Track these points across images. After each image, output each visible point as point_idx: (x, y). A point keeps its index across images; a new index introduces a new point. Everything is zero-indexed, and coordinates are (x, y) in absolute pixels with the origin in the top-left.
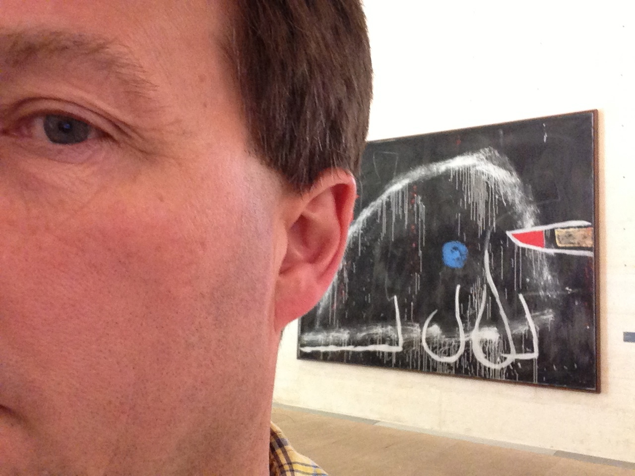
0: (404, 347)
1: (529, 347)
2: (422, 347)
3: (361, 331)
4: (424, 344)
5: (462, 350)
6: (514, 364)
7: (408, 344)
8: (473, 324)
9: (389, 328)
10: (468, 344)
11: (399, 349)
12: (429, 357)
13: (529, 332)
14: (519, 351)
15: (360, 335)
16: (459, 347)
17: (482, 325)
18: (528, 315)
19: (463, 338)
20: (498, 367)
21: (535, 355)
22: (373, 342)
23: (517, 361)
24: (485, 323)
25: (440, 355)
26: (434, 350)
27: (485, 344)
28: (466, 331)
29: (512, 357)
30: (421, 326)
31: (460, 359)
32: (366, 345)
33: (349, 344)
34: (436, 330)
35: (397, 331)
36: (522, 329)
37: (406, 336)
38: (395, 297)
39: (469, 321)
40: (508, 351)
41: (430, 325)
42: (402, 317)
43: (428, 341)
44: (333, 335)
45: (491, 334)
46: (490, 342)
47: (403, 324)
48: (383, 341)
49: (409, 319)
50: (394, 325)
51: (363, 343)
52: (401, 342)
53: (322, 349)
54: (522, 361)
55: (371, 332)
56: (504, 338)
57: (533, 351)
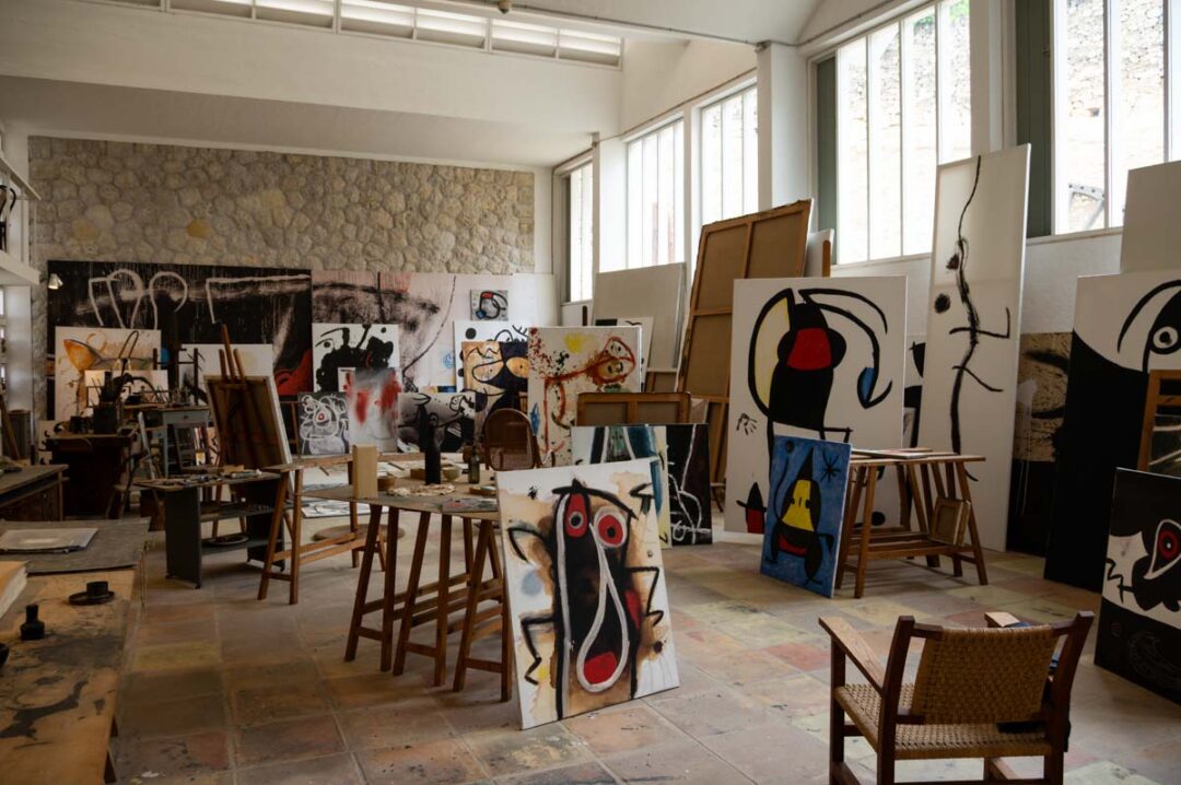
0: (205, 282)
1: (95, 286)
2: (187, 282)
3: (247, 293)
4: (185, 285)
5: (152, 282)
6: (108, 273)
7: (201, 284)
8: (142, 302)
9: (219, 297)
10: (146, 286)
11: (208, 280)
12: (181, 275)
13: (95, 297)
14: (104, 284)
15: (248, 290)
16: (154, 284)
17: (134, 302)
18: (96, 310)
19: (151, 291)
20: (121, 271)
21: (91, 281)
22: (235, 285)
23: (105, 276)
24: (132, 304)
25: (171, 277)
26: (176, 281)
27: (132, 286)
28: (148, 297)
29: (109, 279)
30: (188, 299)
31: (153, 275)
32: (241, 282)
33: (259, 283)
34: (175, 296)
35: (210, 295)
36: (102, 299)
37: (202, 291)
38: (214, 322)
39: (146, 303)
40: (113, 283)
41: (180, 300)
42: (207, 306)
43: (182, 288)
44: (276, 289)
45: (126, 295)
46: (127, 289)
47: (206, 300)
48: (224, 286)
49: (200, 304)
50: (214, 300)
51: (244, 285)
52: (207, 286)
53: (287, 277)
54: (101, 276)
55: (237, 294)
56: (116, 292)
57: (93, 284)
